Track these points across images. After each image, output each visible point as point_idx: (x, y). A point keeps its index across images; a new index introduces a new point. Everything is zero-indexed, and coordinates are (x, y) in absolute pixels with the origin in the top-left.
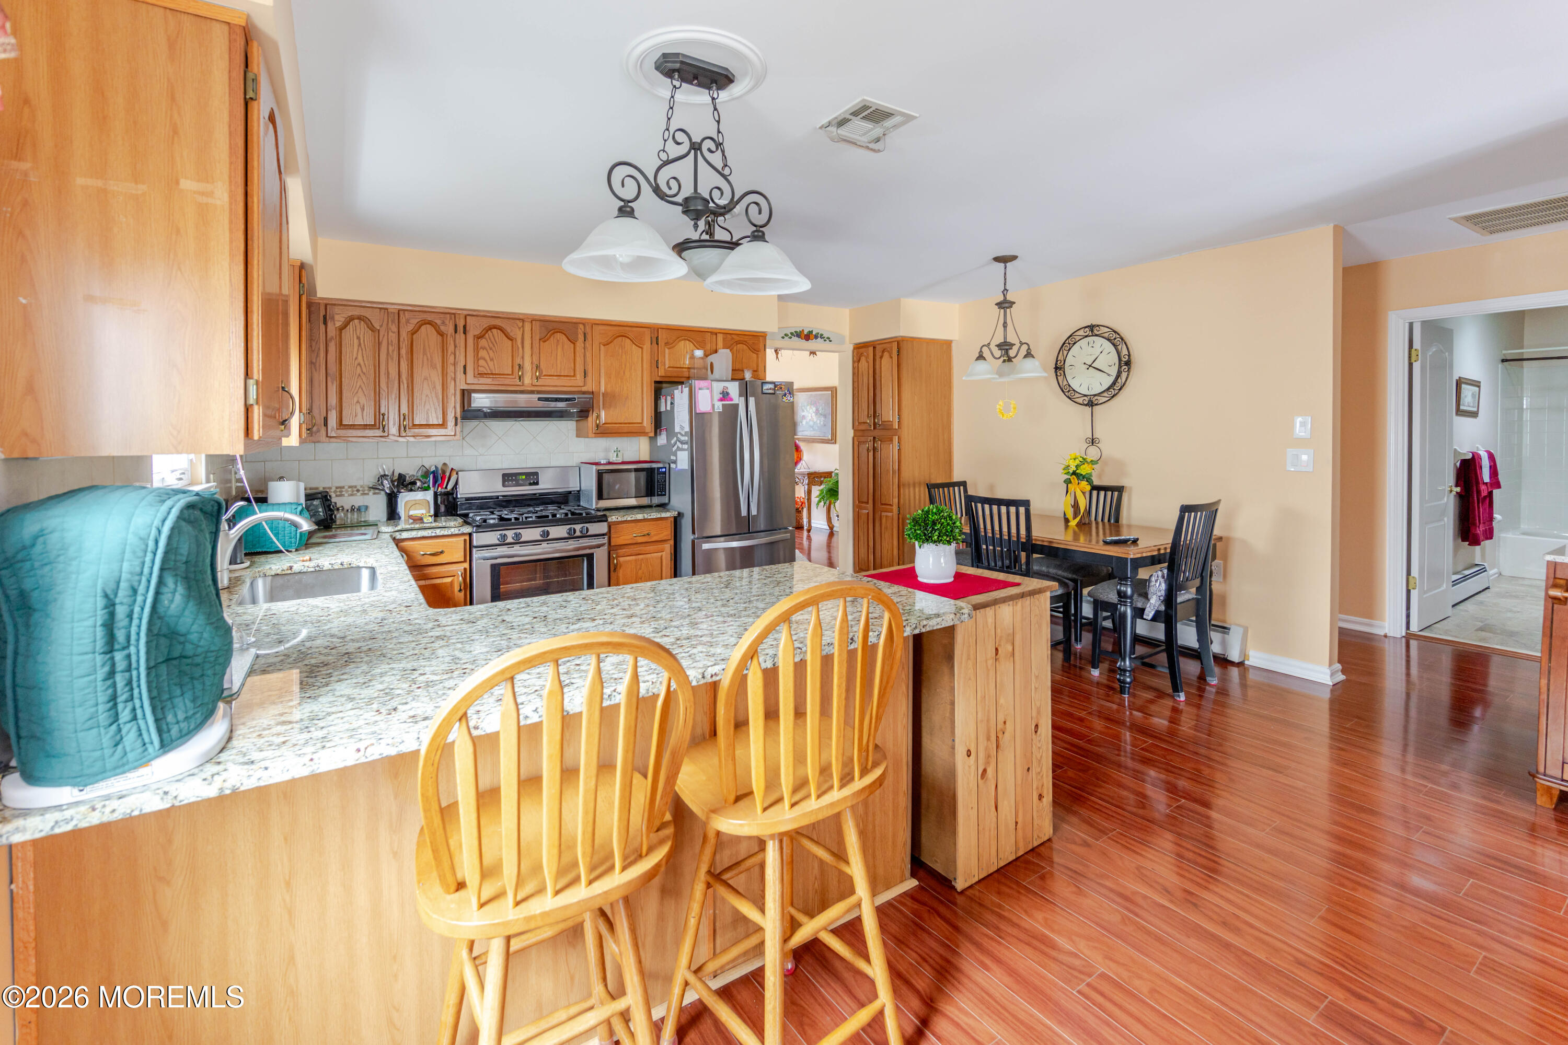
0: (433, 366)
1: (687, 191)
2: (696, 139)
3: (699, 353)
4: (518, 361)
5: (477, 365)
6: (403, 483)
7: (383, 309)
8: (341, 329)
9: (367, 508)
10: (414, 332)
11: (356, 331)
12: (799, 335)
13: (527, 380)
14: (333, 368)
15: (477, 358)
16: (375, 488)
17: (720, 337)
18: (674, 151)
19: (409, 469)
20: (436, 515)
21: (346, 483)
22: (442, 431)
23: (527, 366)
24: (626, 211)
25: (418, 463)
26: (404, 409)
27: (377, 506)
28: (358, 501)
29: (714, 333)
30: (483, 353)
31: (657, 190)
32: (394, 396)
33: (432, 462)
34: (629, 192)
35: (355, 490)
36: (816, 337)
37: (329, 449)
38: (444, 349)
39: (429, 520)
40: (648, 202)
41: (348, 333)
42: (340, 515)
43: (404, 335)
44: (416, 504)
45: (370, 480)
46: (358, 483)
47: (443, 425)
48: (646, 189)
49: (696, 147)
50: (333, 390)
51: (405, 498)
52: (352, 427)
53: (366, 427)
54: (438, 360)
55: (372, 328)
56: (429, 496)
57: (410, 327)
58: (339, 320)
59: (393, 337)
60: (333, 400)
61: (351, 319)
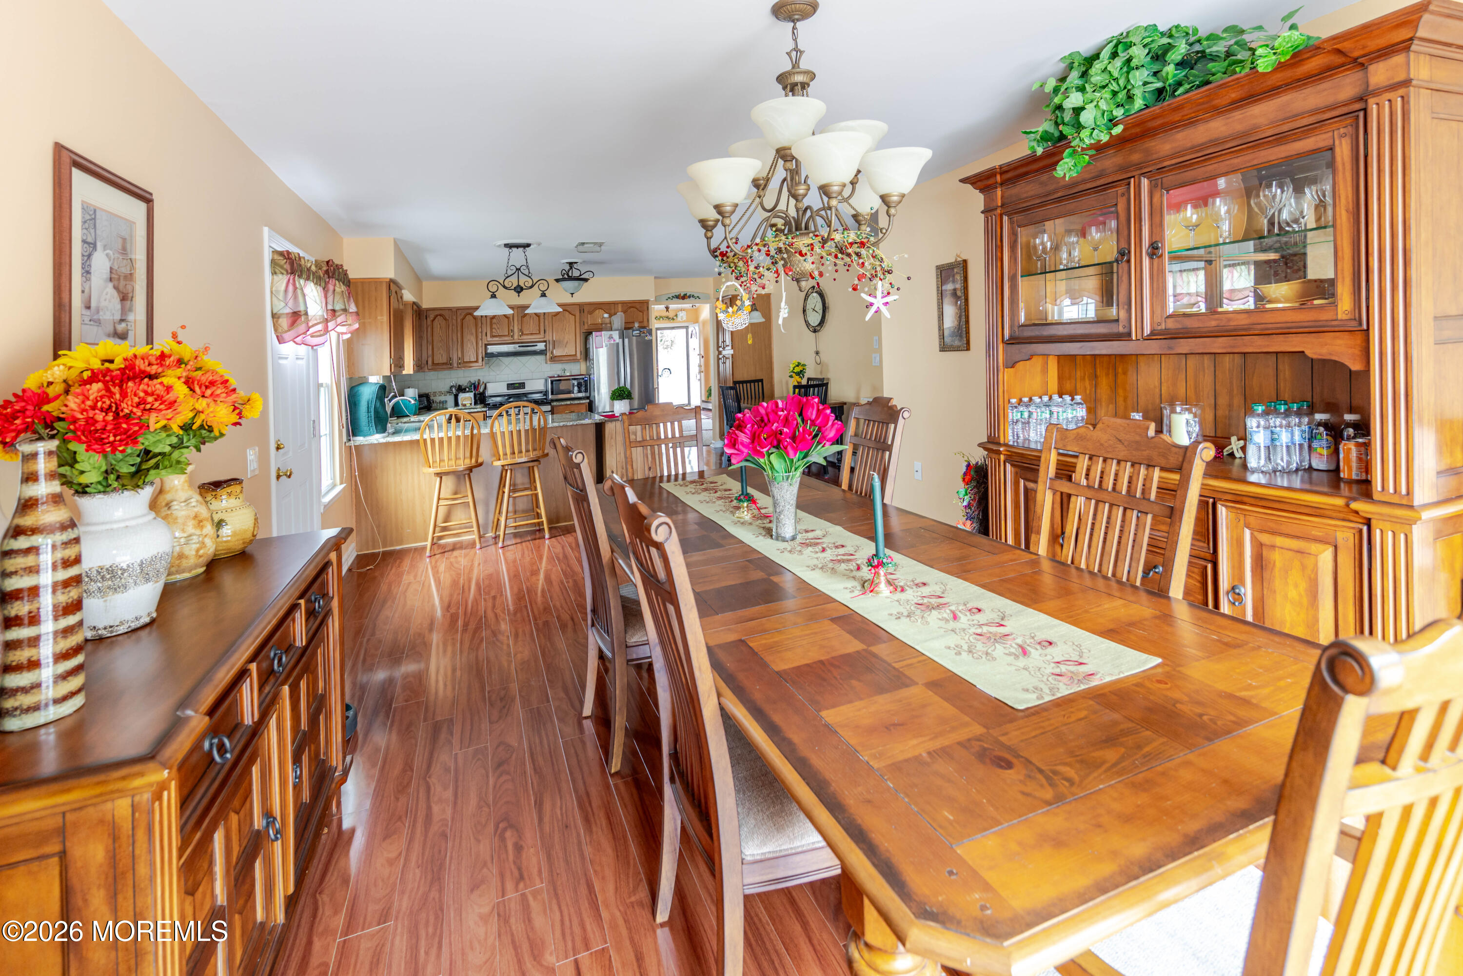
0: (472, 334)
1: (515, 285)
2: (518, 267)
3: (606, 315)
4: (511, 328)
5: (491, 332)
6: (461, 389)
7: (450, 309)
8: (433, 321)
9: (446, 402)
10: (463, 319)
11: (439, 322)
12: (678, 297)
13: (516, 337)
14: (430, 339)
15: (491, 328)
16: (450, 392)
17: (620, 306)
18: (510, 273)
19: (464, 382)
20: (476, 403)
21: (437, 390)
22: (477, 364)
23: (516, 330)
24: (494, 296)
25: (468, 379)
26: (460, 355)
27: (450, 399)
28: (443, 398)
29: (615, 304)
30: (494, 326)
31: (504, 287)
32: (455, 349)
33: (473, 379)
34: (494, 289)
35: (441, 393)
36: (689, 297)
37: (431, 375)
38: (476, 325)
39: (473, 406)
40: (502, 292)
41: (436, 322)
42: (434, 405)
43: (459, 320)
44: (465, 399)
45: (447, 388)
46: (443, 390)
47: (477, 361)
48: (501, 287)
49: (518, 270)
50: (430, 348)
51: (462, 396)
52: (438, 364)
53: (443, 364)
54: (474, 331)
55: (445, 319)
56: (471, 395)
57: (462, 317)
58: (432, 317)
59: (454, 322)
60: (430, 352)
61: (437, 316)
